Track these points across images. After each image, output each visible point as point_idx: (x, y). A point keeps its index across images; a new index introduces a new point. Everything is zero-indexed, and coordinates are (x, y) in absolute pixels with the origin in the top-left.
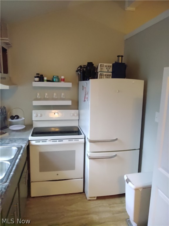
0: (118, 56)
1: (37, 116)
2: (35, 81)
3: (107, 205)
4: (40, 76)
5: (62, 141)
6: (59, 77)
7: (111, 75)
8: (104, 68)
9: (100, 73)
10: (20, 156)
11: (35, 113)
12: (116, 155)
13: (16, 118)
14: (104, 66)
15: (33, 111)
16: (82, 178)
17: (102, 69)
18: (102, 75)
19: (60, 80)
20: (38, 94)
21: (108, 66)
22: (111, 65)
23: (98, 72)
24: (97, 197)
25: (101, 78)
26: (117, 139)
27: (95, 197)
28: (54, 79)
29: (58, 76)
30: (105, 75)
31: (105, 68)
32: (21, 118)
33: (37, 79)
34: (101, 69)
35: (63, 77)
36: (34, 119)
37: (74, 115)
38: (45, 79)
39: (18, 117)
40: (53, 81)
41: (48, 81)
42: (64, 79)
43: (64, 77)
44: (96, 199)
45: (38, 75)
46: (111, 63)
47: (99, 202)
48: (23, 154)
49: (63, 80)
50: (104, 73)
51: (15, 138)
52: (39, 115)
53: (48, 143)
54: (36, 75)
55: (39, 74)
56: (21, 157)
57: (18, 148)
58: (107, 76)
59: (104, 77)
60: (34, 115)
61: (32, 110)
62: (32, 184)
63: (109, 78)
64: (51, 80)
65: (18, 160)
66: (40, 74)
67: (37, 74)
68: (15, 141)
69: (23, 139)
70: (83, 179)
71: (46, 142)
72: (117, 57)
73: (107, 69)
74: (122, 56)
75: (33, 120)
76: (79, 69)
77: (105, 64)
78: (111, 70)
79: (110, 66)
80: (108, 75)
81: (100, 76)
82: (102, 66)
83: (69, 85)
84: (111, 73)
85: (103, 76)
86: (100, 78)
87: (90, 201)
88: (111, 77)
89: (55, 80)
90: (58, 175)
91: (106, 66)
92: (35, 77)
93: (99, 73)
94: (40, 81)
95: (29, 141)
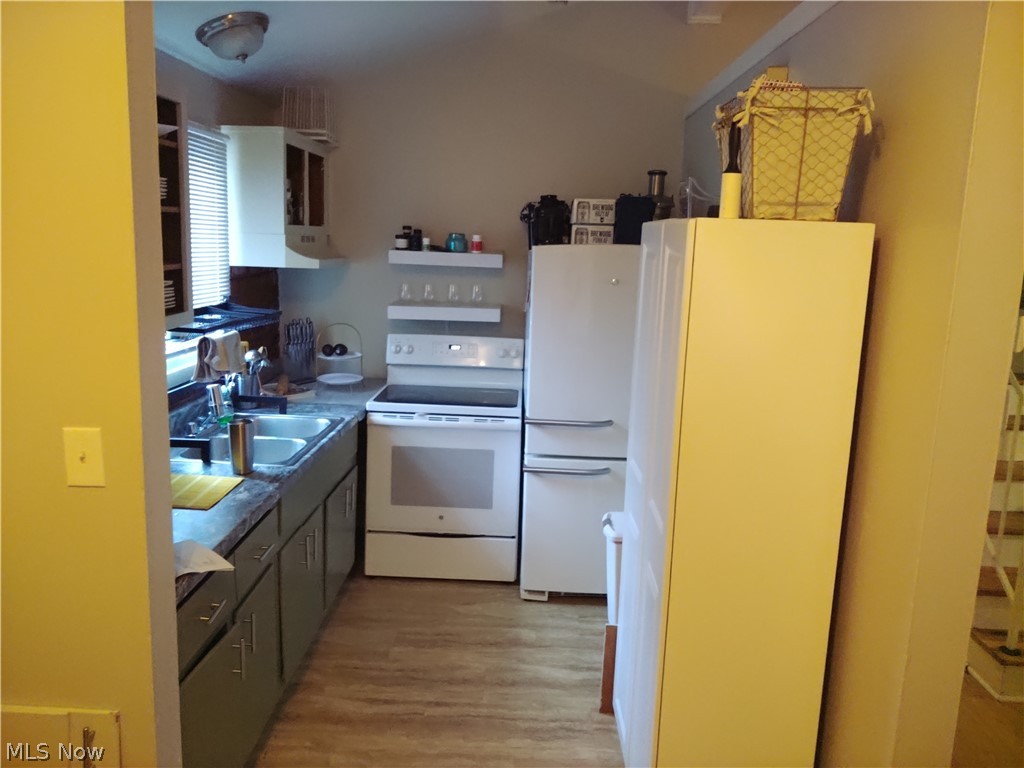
0: (651, 173)
1: (397, 352)
2: (398, 249)
3: (576, 617)
4: (412, 233)
5: (457, 420)
6: (466, 237)
7: (612, 233)
8: (591, 212)
9: (578, 229)
10: (333, 433)
11: (393, 341)
12: (606, 471)
13: (338, 352)
14: (589, 207)
15: (391, 338)
16: (513, 537)
17: (583, 214)
18: (582, 234)
19: (469, 245)
20: (405, 288)
21: (603, 207)
22: (612, 202)
23: (571, 226)
24: (550, 593)
25: (581, 243)
26: (609, 423)
27: (543, 593)
28: (453, 243)
29: (463, 235)
30: (594, 233)
31: (593, 212)
32: (352, 354)
33: (402, 243)
34: (580, 217)
35: (476, 238)
36: (390, 358)
37: (506, 354)
38: (426, 241)
39: (343, 350)
40: (447, 250)
41: (433, 248)
42: (480, 243)
43: (482, 238)
44: (545, 598)
45: (407, 231)
46: (612, 198)
47: (554, 608)
48: (342, 434)
49: (480, 247)
50: (590, 228)
51: (330, 403)
52: (405, 349)
53: (416, 421)
54: (401, 232)
55: (409, 228)
56: (334, 436)
57: (332, 421)
58: (600, 238)
59: (591, 238)
60: (390, 348)
61: (387, 334)
62: (369, 537)
63: (605, 242)
64: (444, 246)
65: (325, 440)
66: (413, 229)
67: (404, 228)
68: (329, 408)
69: (350, 407)
70: (515, 541)
71: (412, 418)
72: (648, 177)
73: (597, 214)
74: (663, 174)
75: (388, 361)
76: (526, 212)
77: (593, 202)
78: (610, 218)
79: (609, 208)
80: (601, 234)
81: (578, 237)
82: (584, 207)
83: (494, 261)
84: (612, 228)
85: (585, 237)
86: (575, 243)
87: (528, 603)
88: (611, 239)
89: (452, 247)
90: (441, 518)
91: (595, 207)
92: (398, 237)
93: (574, 228)
94: (410, 248)
95: (367, 412)
